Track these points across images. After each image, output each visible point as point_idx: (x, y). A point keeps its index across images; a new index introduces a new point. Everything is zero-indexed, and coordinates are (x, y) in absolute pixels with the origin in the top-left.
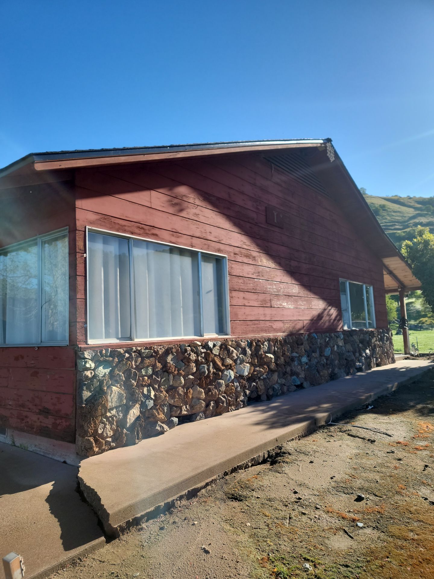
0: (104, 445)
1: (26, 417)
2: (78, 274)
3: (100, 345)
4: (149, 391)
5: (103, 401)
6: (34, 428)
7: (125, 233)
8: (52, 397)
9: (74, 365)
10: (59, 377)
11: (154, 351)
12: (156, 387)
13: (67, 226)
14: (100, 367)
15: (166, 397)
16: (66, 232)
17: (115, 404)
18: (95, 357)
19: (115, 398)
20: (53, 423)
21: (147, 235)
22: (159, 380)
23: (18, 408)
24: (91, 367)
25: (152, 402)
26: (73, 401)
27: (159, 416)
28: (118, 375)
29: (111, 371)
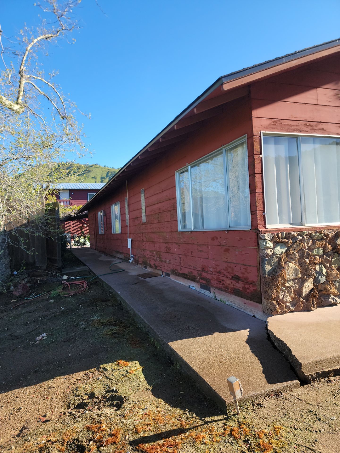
0: (285, 308)
1: (223, 280)
2: (256, 172)
3: (277, 229)
4: (321, 269)
5: (282, 274)
6: (229, 289)
7: (294, 132)
8: (240, 268)
9: (257, 245)
10: (246, 253)
11: (325, 235)
12: (327, 266)
13: (245, 134)
14: (278, 247)
15: (337, 274)
16: (245, 139)
17: (292, 277)
18: (273, 239)
19: (292, 272)
20: (243, 287)
21: (314, 130)
22: (330, 259)
23: (216, 274)
24: (270, 247)
25: (324, 278)
26: (258, 272)
27: (332, 290)
28: (293, 254)
29: (287, 250)
